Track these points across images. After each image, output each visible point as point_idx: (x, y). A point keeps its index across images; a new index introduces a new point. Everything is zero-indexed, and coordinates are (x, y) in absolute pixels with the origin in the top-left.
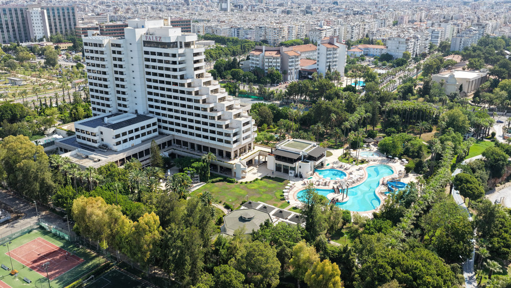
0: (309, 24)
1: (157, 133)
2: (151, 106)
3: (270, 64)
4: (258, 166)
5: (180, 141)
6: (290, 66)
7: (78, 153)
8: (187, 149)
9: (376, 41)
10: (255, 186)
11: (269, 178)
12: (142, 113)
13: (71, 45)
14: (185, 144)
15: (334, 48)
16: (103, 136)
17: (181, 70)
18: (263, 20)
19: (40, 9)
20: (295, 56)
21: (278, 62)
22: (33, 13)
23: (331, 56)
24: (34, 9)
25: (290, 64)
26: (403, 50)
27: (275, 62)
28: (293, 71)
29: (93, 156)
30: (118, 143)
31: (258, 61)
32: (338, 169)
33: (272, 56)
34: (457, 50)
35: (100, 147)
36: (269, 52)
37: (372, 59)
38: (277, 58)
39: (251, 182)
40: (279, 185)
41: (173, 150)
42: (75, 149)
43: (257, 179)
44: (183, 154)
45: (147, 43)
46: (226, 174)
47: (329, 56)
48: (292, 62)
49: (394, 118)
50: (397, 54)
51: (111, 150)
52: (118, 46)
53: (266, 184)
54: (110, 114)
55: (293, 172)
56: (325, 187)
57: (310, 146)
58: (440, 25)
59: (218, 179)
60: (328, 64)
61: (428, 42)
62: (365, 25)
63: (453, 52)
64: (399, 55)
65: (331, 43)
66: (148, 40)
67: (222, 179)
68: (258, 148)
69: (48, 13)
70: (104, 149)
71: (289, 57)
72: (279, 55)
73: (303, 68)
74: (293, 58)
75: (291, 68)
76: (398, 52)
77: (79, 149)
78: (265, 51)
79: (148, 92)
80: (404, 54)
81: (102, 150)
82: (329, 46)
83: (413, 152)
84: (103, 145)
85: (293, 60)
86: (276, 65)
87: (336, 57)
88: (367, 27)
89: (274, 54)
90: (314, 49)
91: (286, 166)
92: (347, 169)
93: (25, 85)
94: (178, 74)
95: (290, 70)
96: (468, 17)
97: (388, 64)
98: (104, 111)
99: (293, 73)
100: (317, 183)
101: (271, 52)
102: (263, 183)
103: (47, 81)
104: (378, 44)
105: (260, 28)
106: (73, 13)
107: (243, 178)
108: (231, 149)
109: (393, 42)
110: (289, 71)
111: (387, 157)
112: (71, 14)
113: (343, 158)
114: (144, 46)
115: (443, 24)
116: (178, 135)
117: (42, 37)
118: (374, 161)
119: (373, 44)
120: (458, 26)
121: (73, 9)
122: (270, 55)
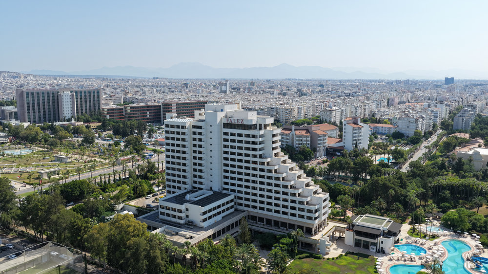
0: (314, 105)
1: (233, 210)
2: (226, 183)
3: (300, 142)
4: (335, 242)
5: (256, 217)
6: (319, 144)
7: (166, 230)
8: (264, 224)
9: (383, 121)
10: (343, 262)
11: (353, 253)
12: (217, 190)
13: (100, 124)
14: (261, 220)
15: (359, 128)
16: (188, 213)
17: (260, 150)
18: (267, 101)
19: (69, 92)
20: (323, 135)
21: (308, 141)
22: (64, 96)
23: (357, 135)
24: (65, 92)
25: (319, 142)
26: (413, 129)
27: (305, 141)
28: (322, 149)
29: (183, 232)
30: (204, 220)
31: (288, 139)
32: (414, 244)
33: (303, 135)
34: (460, 128)
35: (186, 224)
36: (299, 131)
37: (384, 137)
38: (307, 137)
39: (337, 258)
40: (366, 261)
41: (250, 226)
42: (163, 226)
43: (341, 255)
44: (261, 230)
45: (226, 125)
46: (309, 250)
47: (355, 135)
48: (321, 140)
49: (444, 193)
50: (408, 132)
51: (197, 226)
52: (200, 127)
53: (353, 260)
54: (186, 191)
55: (375, 248)
56: (412, 263)
57: (386, 221)
58: (436, 106)
59: (304, 255)
60: (355, 142)
61: (431, 121)
62: (365, 106)
63: (457, 130)
64: (411, 133)
65: (355, 123)
66: (229, 122)
67: (308, 255)
68: (332, 225)
69: (77, 96)
70: (190, 225)
71: (318, 136)
72: (309, 134)
73: (330, 145)
74: (321, 137)
75: (319, 146)
76: (409, 131)
77: (167, 226)
78: (295, 130)
79: (224, 170)
80: (415, 132)
81: (189, 226)
82: (355, 126)
83: (480, 227)
84: (189, 222)
85: (322, 138)
86: (306, 143)
87: (360, 136)
88: (367, 107)
89: (304, 133)
90: (334, 128)
91: (366, 241)
92: (423, 245)
93: (70, 162)
94: (258, 153)
95: (318, 147)
96: (453, 99)
97: (402, 142)
98: (179, 188)
99: (322, 150)
100: (403, 259)
101: (301, 131)
102: (349, 258)
103: (89, 159)
104: (386, 123)
105: (272, 108)
106: (98, 96)
107: (327, 254)
108: (313, 225)
109: (403, 121)
110: (318, 149)
111: (455, 232)
112: (96, 97)
113: (412, 233)
114: (224, 128)
115: (439, 105)
116: (254, 211)
117: (70, 117)
118: (444, 236)
119: (380, 123)
120: (449, 106)
121: (98, 92)
122: (300, 134)
